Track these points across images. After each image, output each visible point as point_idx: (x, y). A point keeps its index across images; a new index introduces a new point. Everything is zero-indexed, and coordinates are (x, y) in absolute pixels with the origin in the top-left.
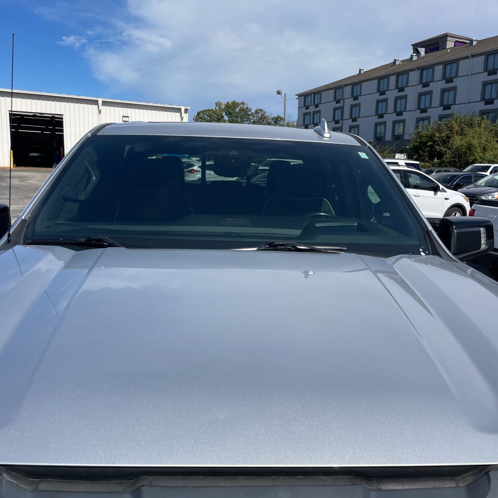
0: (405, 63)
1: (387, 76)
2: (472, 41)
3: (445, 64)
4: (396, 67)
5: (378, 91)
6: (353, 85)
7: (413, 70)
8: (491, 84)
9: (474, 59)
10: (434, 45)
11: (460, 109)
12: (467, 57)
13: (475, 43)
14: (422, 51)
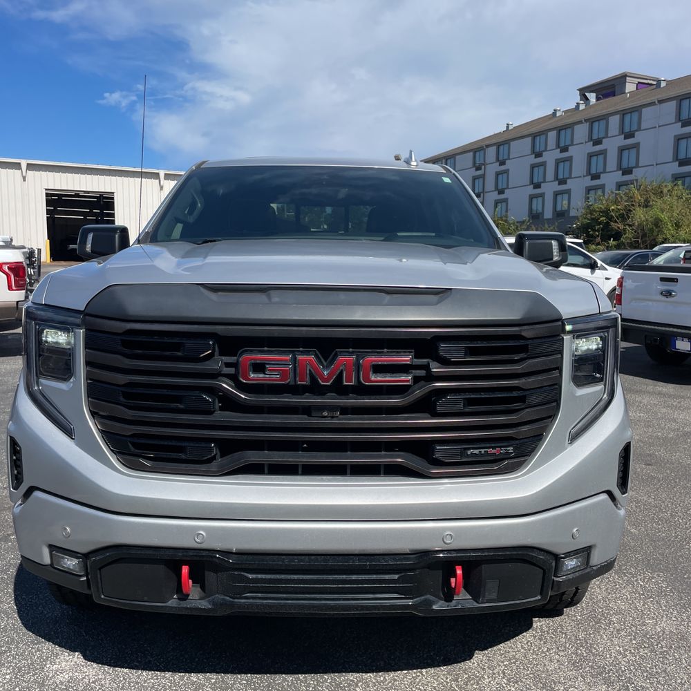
0: (569, 114)
1: (544, 133)
2: (659, 81)
3: (623, 113)
4: (557, 119)
5: (533, 152)
6: (499, 145)
7: (580, 122)
8: (687, 138)
9: (664, 105)
10: (608, 88)
11: (645, 174)
12: (652, 104)
13: (663, 84)
14: (592, 97)
